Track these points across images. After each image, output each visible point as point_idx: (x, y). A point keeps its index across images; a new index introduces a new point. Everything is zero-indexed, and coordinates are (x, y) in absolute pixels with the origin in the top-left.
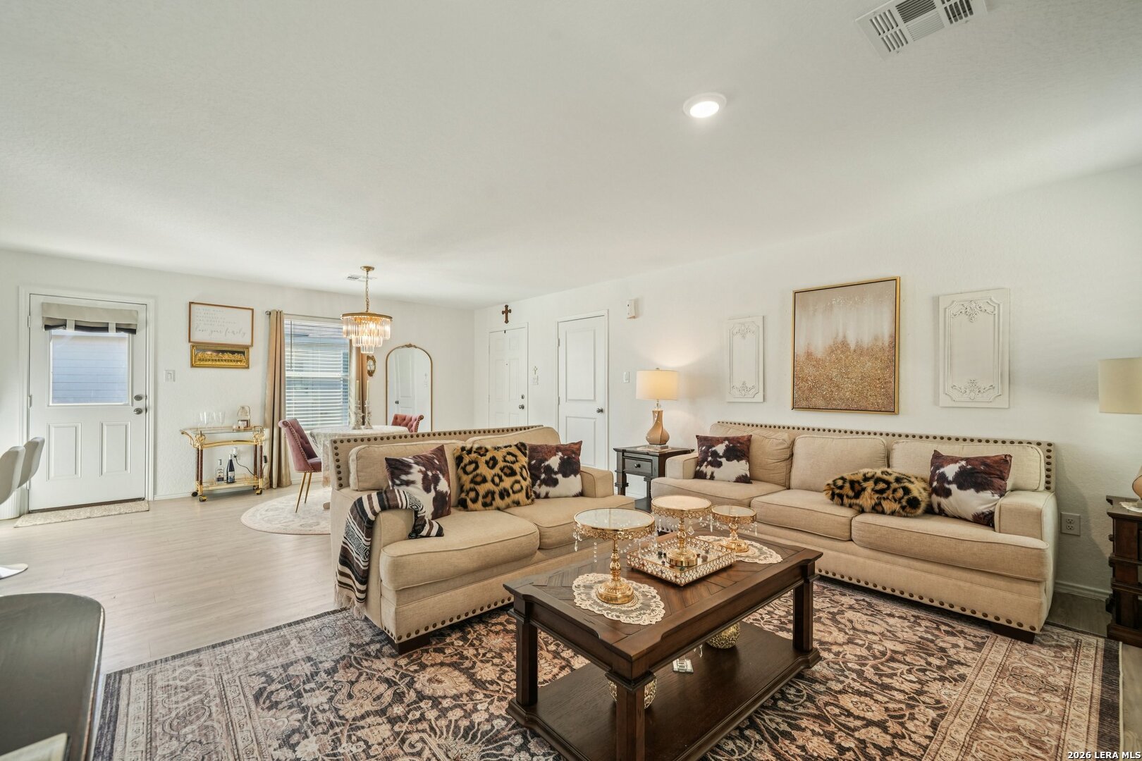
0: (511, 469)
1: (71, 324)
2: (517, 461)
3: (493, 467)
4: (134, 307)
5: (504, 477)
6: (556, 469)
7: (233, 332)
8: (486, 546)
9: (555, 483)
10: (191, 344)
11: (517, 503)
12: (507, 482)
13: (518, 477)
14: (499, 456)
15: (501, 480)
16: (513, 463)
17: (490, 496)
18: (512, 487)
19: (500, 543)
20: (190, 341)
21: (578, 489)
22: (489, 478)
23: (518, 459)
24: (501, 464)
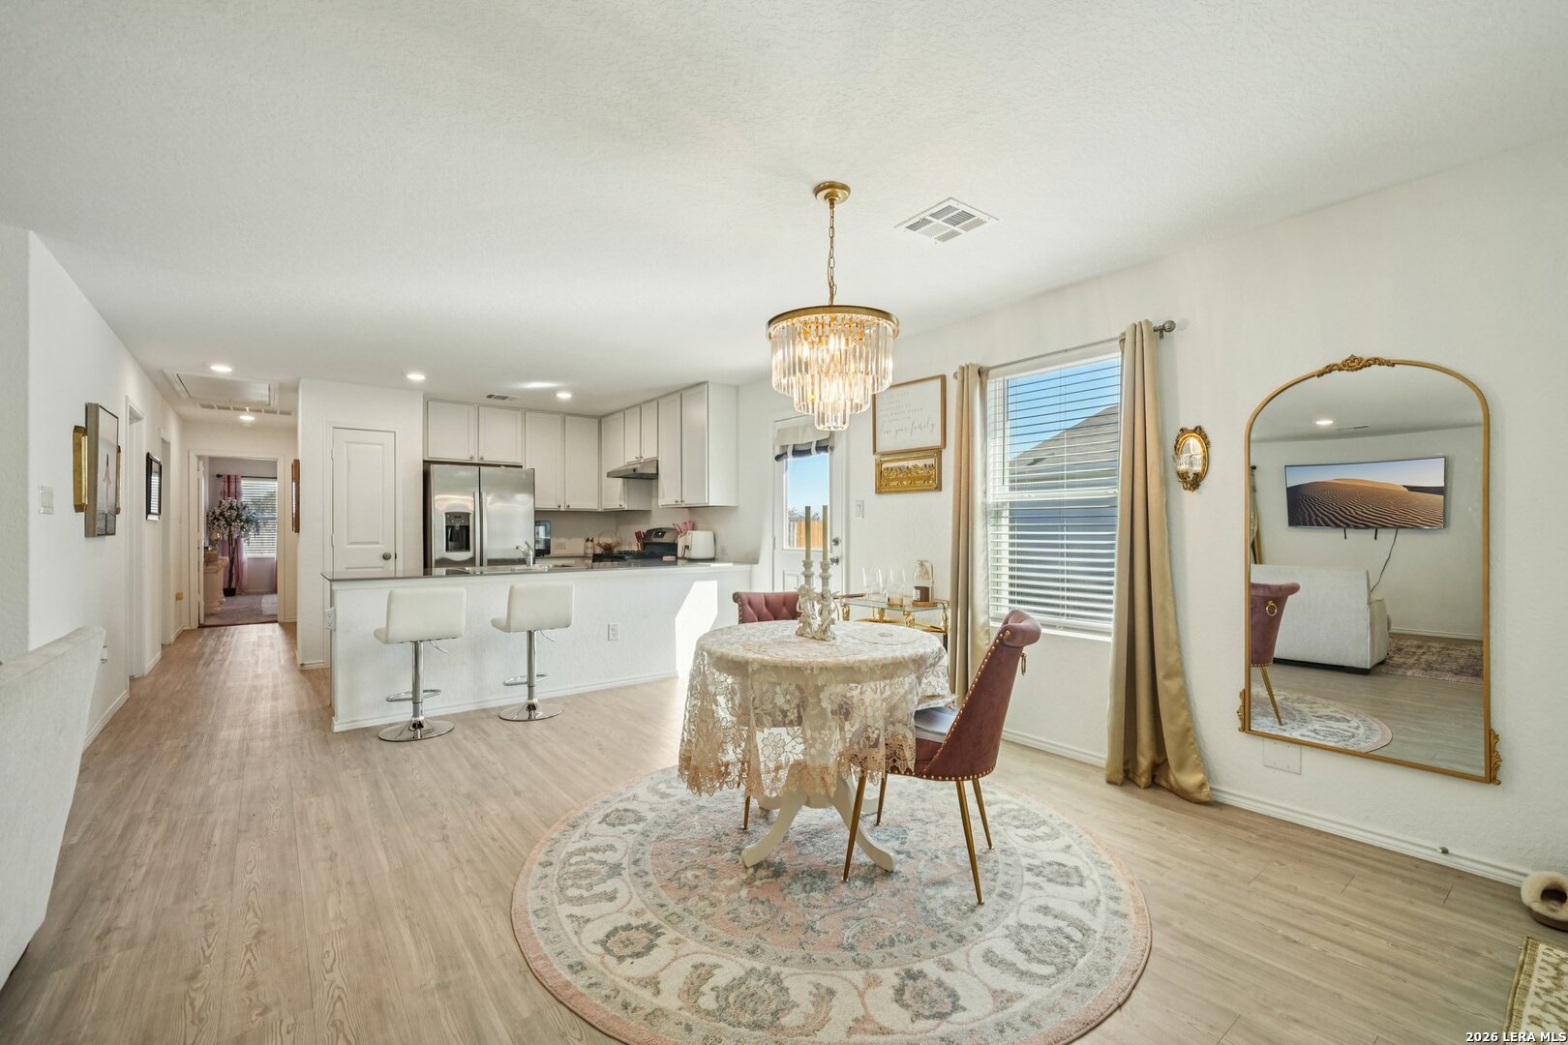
1: (790, 451)
7: (920, 427)
10: (877, 457)
20: (875, 451)
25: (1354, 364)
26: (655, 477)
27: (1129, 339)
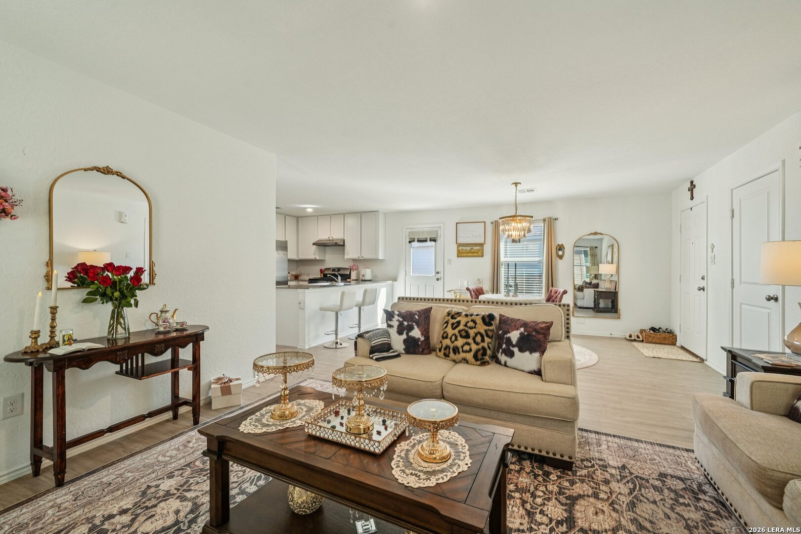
0: (467, 332)
1: (416, 240)
2: (475, 328)
3: (454, 329)
4: (436, 229)
5: (459, 338)
6: (514, 343)
7: (476, 237)
8: (393, 377)
9: (511, 355)
10: (457, 245)
11: (465, 361)
12: (460, 342)
13: (470, 341)
14: (463, 320)
15: (456, 339)
16: (471, 328)
17: (448, 349)
18: (462, 347)
19: (403, 379)
20: (457, 243)
21: (534, 367)
22: (449, 336)
23: (476, 326)
24: (461, 327)
25: (595, 234)
26: (344, 245)
27: (547, 220)
